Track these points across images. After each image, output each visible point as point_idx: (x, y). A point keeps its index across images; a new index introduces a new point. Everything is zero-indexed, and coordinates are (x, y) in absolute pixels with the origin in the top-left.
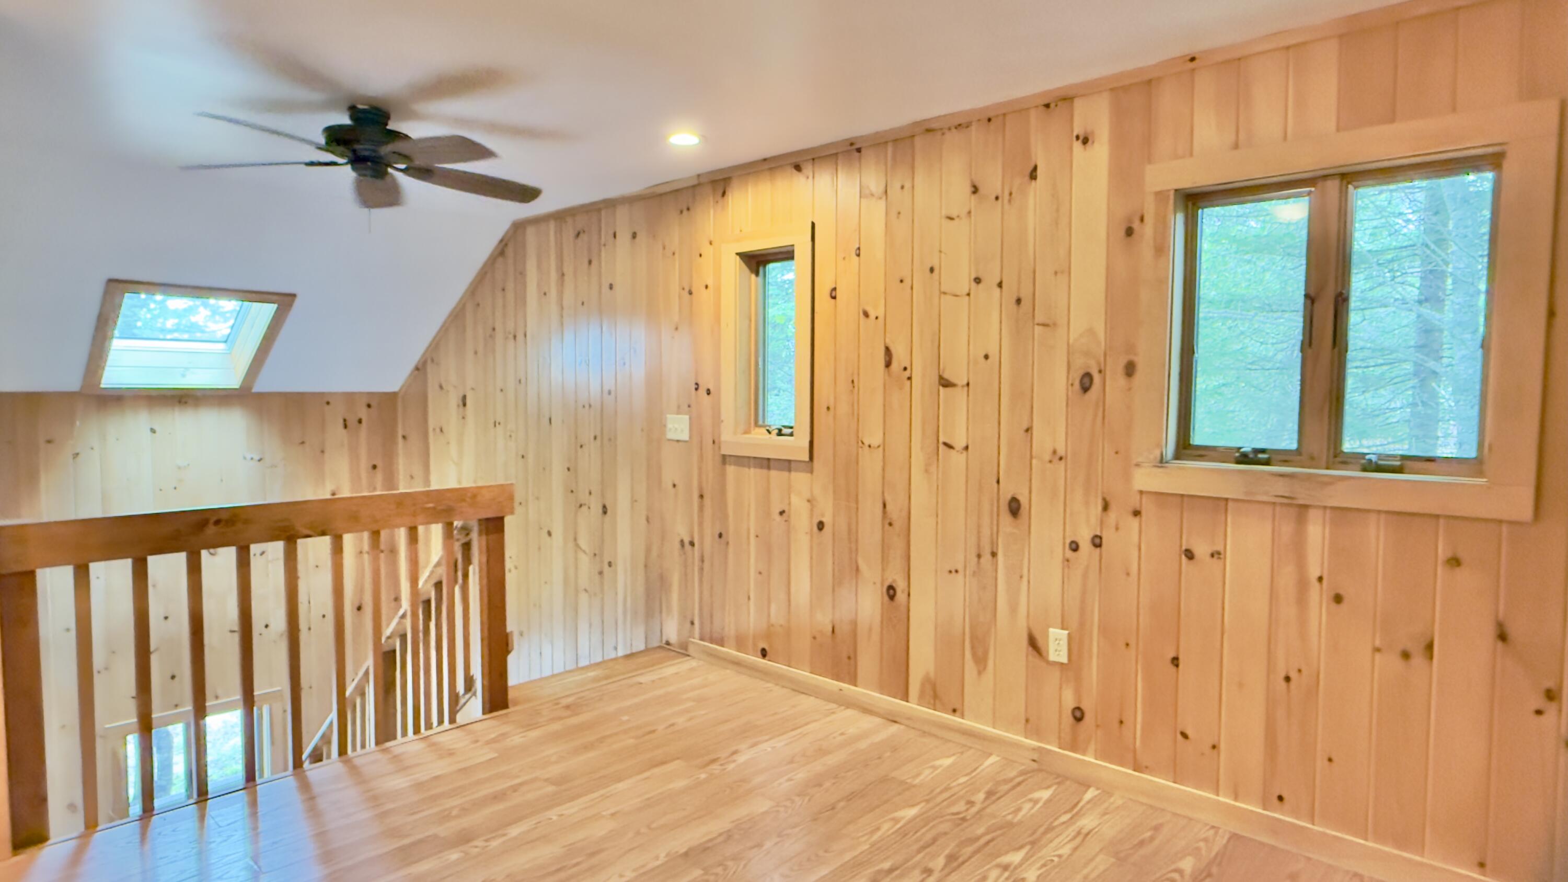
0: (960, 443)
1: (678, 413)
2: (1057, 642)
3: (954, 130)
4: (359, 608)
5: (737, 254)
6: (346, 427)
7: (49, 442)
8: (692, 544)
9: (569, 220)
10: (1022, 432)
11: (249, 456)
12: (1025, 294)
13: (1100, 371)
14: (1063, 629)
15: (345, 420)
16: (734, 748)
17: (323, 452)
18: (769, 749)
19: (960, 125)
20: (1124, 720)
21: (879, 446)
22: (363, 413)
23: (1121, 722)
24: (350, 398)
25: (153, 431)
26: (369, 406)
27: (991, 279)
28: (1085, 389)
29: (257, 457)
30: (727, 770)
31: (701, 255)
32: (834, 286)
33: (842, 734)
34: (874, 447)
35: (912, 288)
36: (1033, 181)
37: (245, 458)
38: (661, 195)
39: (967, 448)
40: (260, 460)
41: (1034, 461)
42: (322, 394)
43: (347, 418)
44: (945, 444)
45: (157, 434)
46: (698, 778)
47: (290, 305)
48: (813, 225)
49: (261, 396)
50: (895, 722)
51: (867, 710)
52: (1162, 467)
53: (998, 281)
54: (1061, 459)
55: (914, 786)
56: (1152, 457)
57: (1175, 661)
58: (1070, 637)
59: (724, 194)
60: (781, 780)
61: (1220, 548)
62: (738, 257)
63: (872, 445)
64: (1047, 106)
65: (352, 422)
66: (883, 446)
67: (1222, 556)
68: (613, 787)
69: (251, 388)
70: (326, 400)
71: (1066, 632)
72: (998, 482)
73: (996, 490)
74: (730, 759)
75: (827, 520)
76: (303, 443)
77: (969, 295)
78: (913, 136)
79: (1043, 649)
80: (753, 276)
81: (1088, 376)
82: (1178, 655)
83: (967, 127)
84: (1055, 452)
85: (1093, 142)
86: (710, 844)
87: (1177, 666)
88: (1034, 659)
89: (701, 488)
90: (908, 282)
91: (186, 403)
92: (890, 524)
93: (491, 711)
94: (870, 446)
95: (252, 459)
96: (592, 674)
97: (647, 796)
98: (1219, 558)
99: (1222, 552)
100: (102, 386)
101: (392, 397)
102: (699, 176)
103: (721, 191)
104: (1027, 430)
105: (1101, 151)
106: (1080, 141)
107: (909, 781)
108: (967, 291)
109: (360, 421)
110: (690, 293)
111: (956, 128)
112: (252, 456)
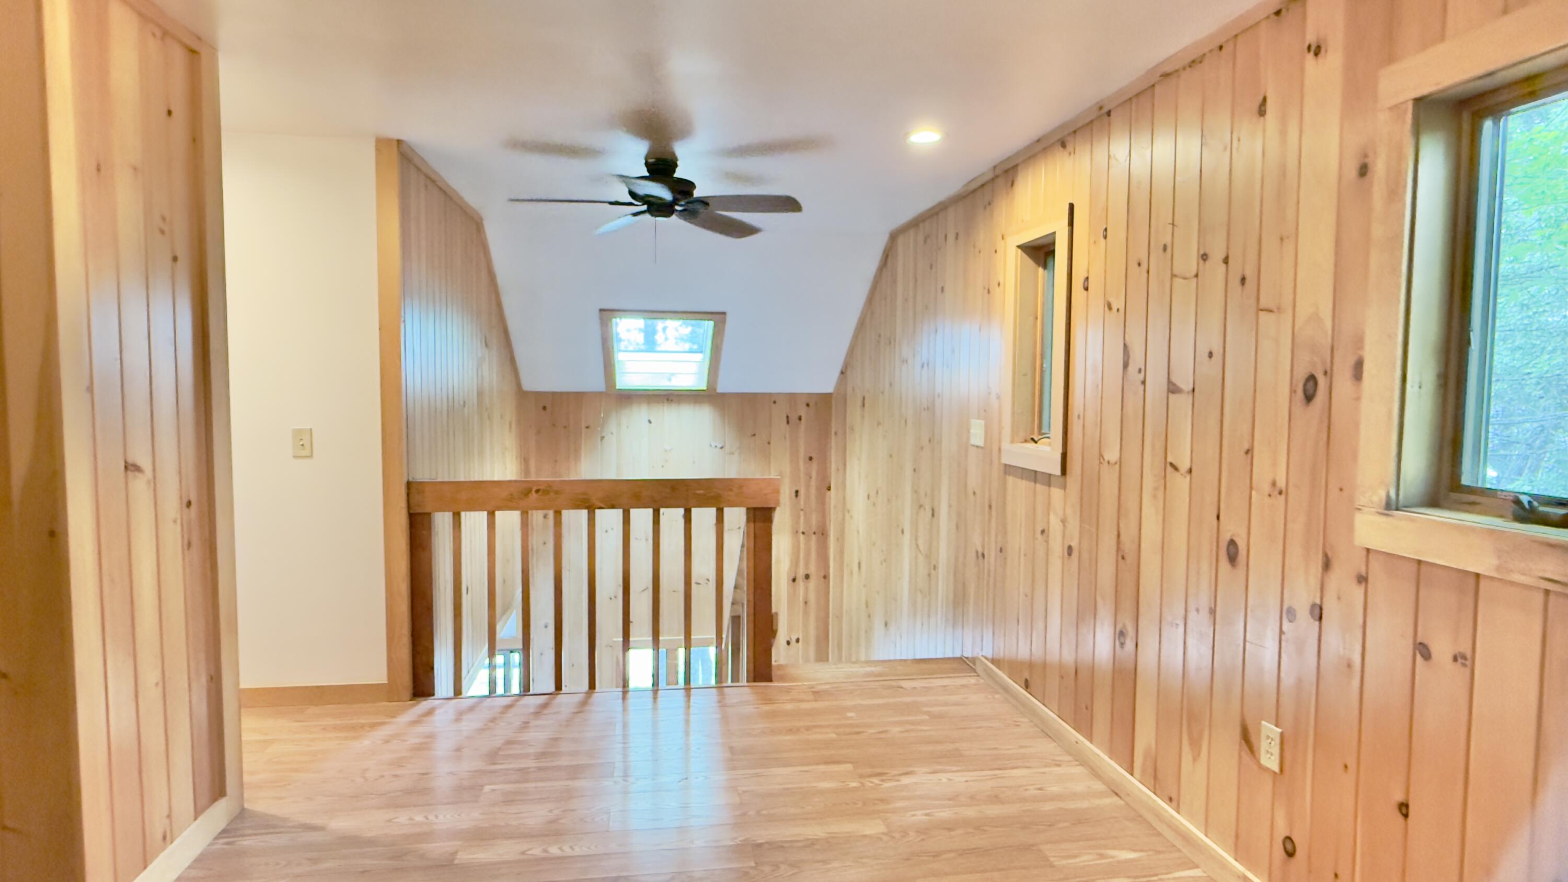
0: (1184, 465)
1: (979, 419)
2: (1269, 741)
3: (1188, 69)
4: (794, 580)
5: (1019, 247)
6: (788, 422)
7: (587, 427)
8: (983, 555)
9: (921, 225)
10: (1243, 453)
11: (713, 445)
12: (1250, 273)
13: (1325, 373)
14: (1277, 726)
15: (788, 417)
16: (911, 769)
17: (769, 443)
18: (944, 780)
19: (1193, 62)
20: (1339, 873)
21: (1116, 463)
22: (803, 412)
23: (1336, 876)
24: (792, 398)
25: (650, 422)
26: (808, 405)
27: (1217, 255)
28: (1309, 398)
29: (720, 446)
30: (882, 786)
31: (996, 251)
32: (1086, 276)
33: (1040, 789)
34: (1112, 464)
35: (1148, 272)
36: (1262, 118)
37: (711, 446)
38: (974, 191)
39: (1190, 471)
40: (722, 448)
41: (1254, 493)
42: (770, 395)
43: (789, 416)
44: (1171, 464)
45: (652, 424)
46: (848, 785)
47: (724, 322)
48: (1071, 207)
49: (723, 395)
50: (1117, 794)
51: (1096, 773)
52: (1387, 515)
53: (1223, 256)
54: (1280, 493)
55: (1052, 866)
56: (1375, 499)
57: (1404, 808)
58: (1282, 734)
59: (1012, 185)
60: (919, 813)
61: (1465, 648)
62: (1019, 251)
63: (1111, 462)
64: (1278, 13)
65: (793, 418)
66: (1120, 462)
67: (1468, 663)
68: (773, 769)
69: (715, 390)
70: (773, 400)
71: (1279, 730)
72: (1218, 517)
73: (1215, 526)
74: (897, 778)
75: (1074, 544)
76: (754, 435)
77: (1197, 276)
78: (1153, 86)
79: (1255, 749)
80: (1041, 270)
81: (1312, 379)
82: (1408, 800)
83: (1201, 62)
84: (1274, 484)
85: (1326, 51)
86: (786, 845)
87: (1406, 816)
88: (1246, 757)
89: (990, 501)
90: (1145, 266)
91: (672, 400)
92: (1123, 558)
93: (755, 681)
94: (1109, 462)
95: (716, 447)
96: (869, 669)
97: (786, 786)
98: (1464, 665)
99: (1469, 655)
100: (618, 387)
101: (825, 398)
102: (995, 167)
103: (1010, 183)
104: (1247, 452)
105: (1334, 59)
106: (1312, 53)
107: (1051, 859)
108: (1194, 272)
109: (800, 419)
110: (989, 292)
111: (1190, 66)
112: (716, 444)
